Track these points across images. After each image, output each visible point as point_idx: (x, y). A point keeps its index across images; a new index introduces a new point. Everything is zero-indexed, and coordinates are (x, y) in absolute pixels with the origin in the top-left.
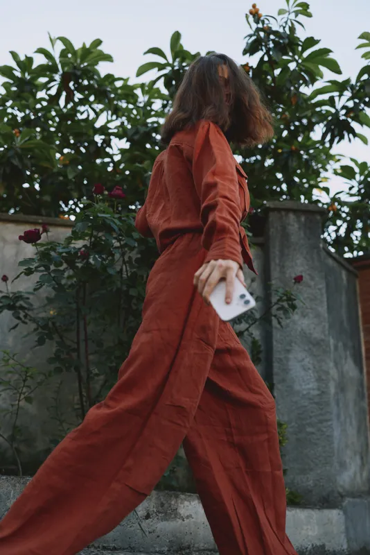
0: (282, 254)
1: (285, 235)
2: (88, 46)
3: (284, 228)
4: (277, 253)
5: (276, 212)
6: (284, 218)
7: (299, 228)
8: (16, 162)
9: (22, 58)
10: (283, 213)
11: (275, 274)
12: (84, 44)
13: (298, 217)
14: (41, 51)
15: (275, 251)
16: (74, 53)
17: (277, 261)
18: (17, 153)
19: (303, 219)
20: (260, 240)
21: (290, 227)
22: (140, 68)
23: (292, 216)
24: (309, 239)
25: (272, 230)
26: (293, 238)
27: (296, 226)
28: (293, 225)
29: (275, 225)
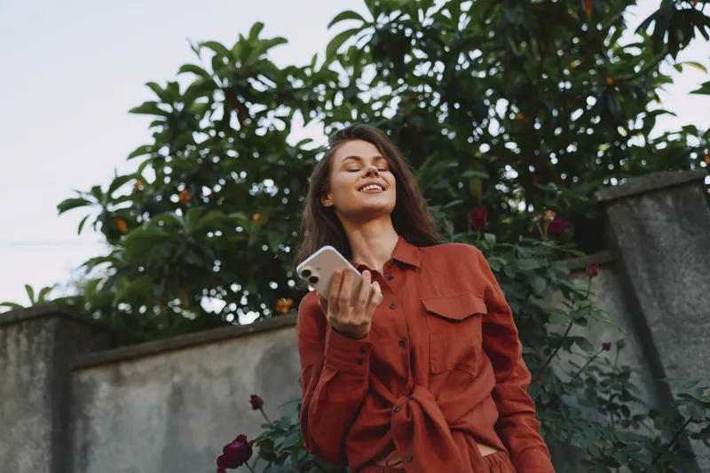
0: (653, 276)
1: (647, 239)
2: (246, 36)
3: (641, 228)
4: (644, 275)
5: (617, 205)
6: (636, 210)
7: (669, 220)
8: (191, 259)
9: (164, 86)
10: (631, 202)
11: (653, 314)
12: (241, 37)
13: (660, 201)
14: (186, 68)
15: (639, 274)
16: (230, 55)
17: (649, 291)
18: (190, 246)
19: (669, 201)
20: (604, 255)
21: (651, 223)
22: (328, 46)
23: (648, 203)
24: (692, 234)
25: (621, 237)
26: (664, 241)
27: (662, 217)
28: (656, 219)
29: (624, 228)
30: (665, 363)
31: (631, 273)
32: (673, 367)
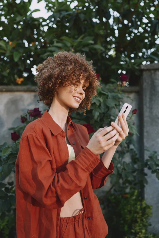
1: (153, 87)
3: (153, 82)
5: (147, 72)
6: (153, 75)
10: (152, 72)
11: (146, 114)
15: (147, 98)
17: (148, 105)
20: (137, 88)
29: (147, 81)
30: (145, 130)
31: (144, 97)
32: (147, 132)
